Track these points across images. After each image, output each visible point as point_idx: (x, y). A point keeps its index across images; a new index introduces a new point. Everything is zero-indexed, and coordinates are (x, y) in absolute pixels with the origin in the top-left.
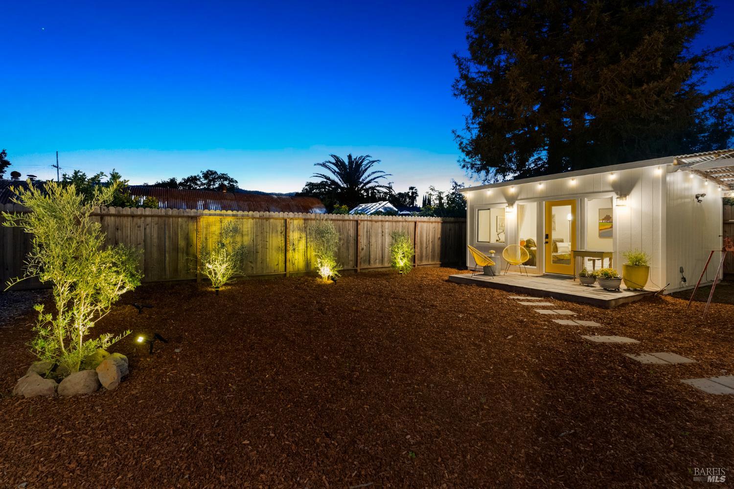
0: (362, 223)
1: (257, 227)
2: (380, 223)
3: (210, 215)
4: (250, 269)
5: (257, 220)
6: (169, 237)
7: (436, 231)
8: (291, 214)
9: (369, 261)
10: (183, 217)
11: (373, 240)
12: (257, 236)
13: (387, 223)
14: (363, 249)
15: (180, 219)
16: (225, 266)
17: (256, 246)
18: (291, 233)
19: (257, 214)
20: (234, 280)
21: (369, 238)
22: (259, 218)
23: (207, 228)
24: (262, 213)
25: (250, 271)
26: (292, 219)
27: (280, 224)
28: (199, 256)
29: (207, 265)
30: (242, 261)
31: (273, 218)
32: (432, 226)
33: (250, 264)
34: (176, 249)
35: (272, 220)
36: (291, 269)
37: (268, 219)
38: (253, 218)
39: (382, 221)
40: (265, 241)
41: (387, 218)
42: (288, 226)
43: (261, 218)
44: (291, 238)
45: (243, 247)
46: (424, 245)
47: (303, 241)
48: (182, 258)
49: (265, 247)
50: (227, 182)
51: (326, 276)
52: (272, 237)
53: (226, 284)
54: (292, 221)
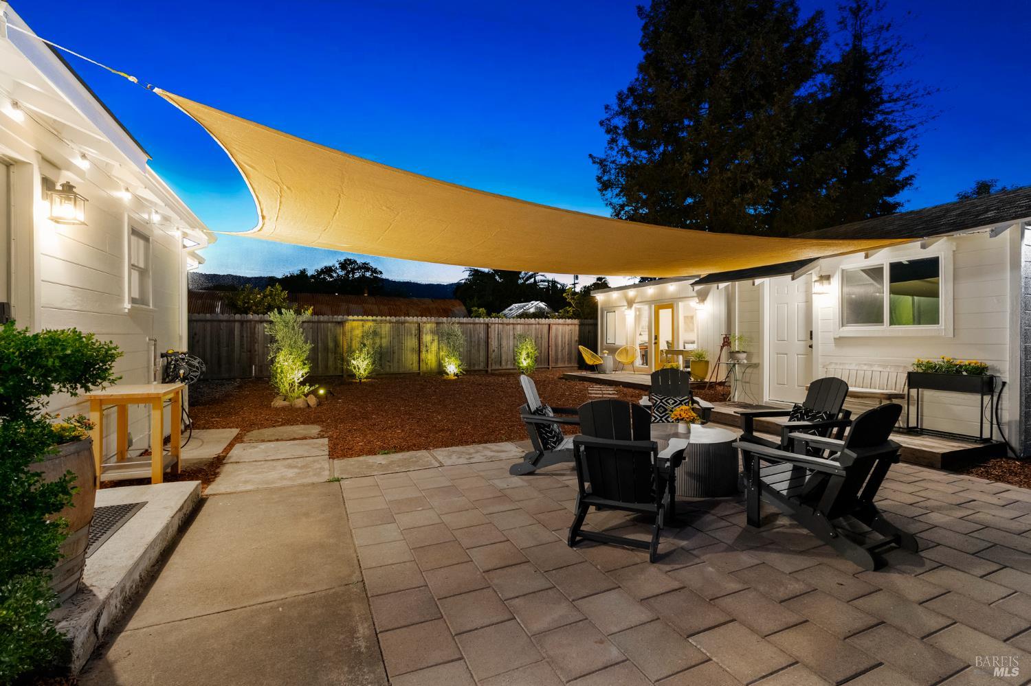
0: (493, 326)
1: (393, 331)
2: (511, 326)
3: (354, 320)
4: (388, 367)
5: (394, 324)
6: (321, 339)
7: (573, 333)
8: (424, 319)
9: (501, 362)
10: (332, 322)
11: (504, 343)
12: (393, 338)
13: (519, 326)
14: (494, 351)
15: (329, 324)
16: (366, 362)
17: (393, 347)
18: (424, 335)
19: (394, 319)
20: (374, 375)
21: (500, 340)
22: (395, 323)
23: (351, 332)
24: (398, 318)
25: (387, 370)
26: (425, 323)
27: (414, 328)
28: (345, 355)
29: (353, 361)
30: (380, 359)
31: (408, 322)
32: (567, 328)
33: (388, 363)
34: (326, 349)
35: (406, 324)
36: (425, 369)
37: (403, 323)
38: (390, 322)
39: (513, 324)
40: (400, 342)
41: (519, 321)
42: (421, 329)
43: (397, 322)
44: (424, 340)
45: (381, 346)
46: (560, 348)
47: (436, 343)
48: (331, 357)
49: (400, 349)
50: (370, 274)
51: (452, 372)
52: (407, 340)
53: (367, 378)
54: (425, 325)
